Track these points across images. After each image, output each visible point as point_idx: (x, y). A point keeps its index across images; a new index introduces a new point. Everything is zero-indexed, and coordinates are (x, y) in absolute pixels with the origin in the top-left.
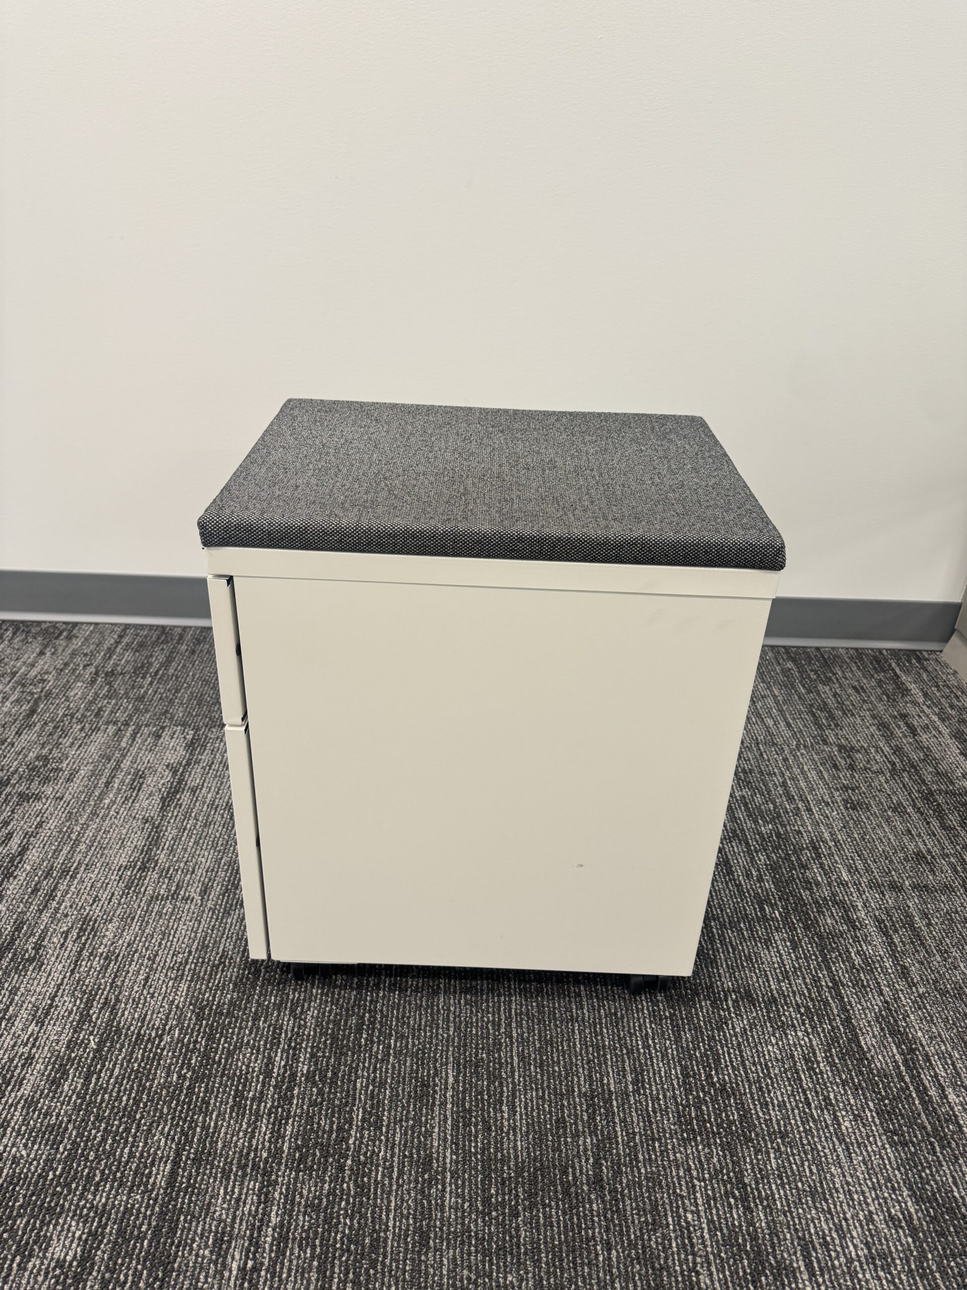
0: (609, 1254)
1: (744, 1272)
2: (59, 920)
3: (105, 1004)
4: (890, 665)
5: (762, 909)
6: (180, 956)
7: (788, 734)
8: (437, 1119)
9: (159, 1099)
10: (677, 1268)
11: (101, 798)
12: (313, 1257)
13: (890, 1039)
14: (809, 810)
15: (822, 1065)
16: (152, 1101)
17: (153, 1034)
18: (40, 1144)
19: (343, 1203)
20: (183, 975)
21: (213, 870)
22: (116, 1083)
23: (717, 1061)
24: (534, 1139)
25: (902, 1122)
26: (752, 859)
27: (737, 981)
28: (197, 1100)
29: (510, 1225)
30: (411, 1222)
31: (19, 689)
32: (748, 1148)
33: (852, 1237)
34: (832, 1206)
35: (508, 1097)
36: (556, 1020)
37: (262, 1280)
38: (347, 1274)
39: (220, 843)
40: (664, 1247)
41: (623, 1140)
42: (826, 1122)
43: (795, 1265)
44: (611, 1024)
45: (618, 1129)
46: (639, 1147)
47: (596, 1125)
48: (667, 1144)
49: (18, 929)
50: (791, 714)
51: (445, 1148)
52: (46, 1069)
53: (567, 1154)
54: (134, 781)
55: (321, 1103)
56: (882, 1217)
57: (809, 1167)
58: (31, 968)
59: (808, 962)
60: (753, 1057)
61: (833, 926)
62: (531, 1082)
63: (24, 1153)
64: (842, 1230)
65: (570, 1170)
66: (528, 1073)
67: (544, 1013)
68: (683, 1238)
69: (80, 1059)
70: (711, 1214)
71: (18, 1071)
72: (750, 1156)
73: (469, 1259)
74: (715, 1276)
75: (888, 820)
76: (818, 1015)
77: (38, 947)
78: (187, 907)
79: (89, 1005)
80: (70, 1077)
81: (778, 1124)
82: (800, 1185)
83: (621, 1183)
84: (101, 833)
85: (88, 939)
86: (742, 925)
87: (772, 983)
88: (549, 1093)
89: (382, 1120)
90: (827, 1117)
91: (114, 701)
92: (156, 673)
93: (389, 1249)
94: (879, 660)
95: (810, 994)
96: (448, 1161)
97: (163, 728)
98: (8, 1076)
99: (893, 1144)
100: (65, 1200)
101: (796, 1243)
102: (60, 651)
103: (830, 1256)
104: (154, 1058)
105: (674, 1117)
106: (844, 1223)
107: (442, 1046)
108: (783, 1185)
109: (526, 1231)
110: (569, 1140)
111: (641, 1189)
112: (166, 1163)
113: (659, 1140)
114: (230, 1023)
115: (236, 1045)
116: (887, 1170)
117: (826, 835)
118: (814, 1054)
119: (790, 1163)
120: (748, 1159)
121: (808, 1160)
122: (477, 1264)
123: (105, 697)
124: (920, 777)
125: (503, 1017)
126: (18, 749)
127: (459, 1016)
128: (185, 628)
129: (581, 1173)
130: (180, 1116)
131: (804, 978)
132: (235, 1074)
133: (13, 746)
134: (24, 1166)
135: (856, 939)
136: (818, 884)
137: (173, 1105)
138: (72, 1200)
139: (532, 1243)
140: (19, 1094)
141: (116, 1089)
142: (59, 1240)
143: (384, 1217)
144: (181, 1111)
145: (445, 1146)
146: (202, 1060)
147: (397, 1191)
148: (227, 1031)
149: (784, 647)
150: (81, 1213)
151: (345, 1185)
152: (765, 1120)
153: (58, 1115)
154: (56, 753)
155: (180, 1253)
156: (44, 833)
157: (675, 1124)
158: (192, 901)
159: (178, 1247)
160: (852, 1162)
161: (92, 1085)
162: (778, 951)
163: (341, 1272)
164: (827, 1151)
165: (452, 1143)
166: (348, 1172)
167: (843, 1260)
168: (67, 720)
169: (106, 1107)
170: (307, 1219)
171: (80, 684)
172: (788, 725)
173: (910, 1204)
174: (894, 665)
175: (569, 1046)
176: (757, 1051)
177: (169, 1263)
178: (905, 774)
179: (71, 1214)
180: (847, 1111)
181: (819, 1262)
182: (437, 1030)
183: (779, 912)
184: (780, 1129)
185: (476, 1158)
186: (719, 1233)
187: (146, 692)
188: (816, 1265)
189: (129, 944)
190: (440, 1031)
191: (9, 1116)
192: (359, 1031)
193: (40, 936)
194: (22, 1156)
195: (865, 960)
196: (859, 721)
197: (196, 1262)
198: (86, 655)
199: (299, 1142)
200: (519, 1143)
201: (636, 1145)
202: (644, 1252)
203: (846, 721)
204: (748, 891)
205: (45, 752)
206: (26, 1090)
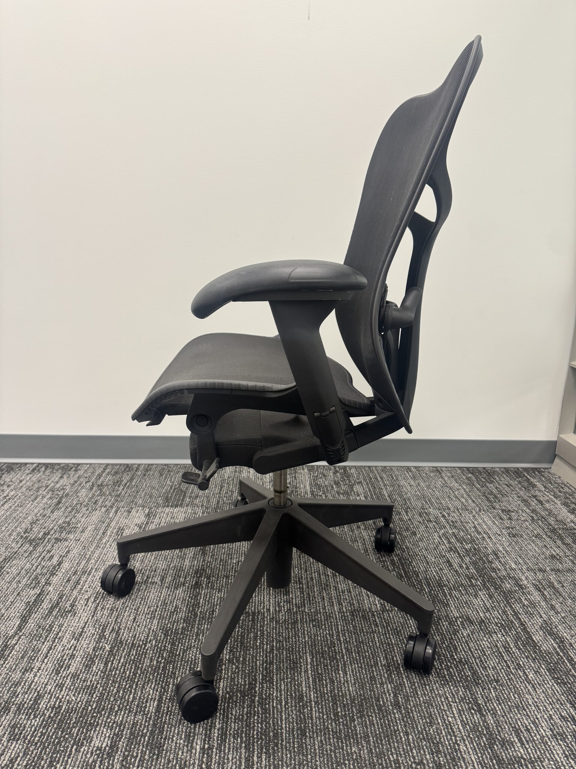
0: (408, 737)
1: (485, 744)
2: (83, 594)
3: (113, 630)
4: (524, 475)
5: (471, 581)
6: (152, 608)
7: (473, 505)
8: (304, 678)
9: (148, 672)
10: (447, 743)
11: (101, 539)
12: (242, 742)
13: (549, 637)
14: (490, 538)
15: (513, 649)
16: (144, 673)
17: (141, 643)
18: (82, 694)
19: (256, 717)
20: (155, 616)
21: (166, 570)
22: (122, 665)
23: (456, 649)
24: (359, 686)
25: (561, 673)
26: (462, 559)
27: (461, 613)
28: (169, 672)
29: (351, 725)
30: (295, 725)
31: (51, 492)
32: (478, 687)
33: (542, 726)
34: (529, 713)
35: (342, 667)
36: (364, 632)
37: (214, 754)
38: (262, 750)
39: (169, 558)
40: (438, 733)
41: (408, 686)
42: (519, 675)
43: (512, 740)
44: (395, 634)
45: (405, 680)
46: (418, 688)
47: (392, 679)
48: (433, 687)
49: (61, 598)
50: (474, 496)
51: (310, 691)
52: (82, 660)
53: (378, 693)
54: (118, 532)
55: (238, 672)
56: (557, 717)
57: (513, 695)
58: (69, 615)
59: (499, 604)
60: (475, 646)
61: (511, 588)
62: (354, 660)
63: (73, 698)
64: (536, 723)
65: (381, 700)
66: (351, 656)
67: (357, 629)
68: (448, 729)
69: (102, 654)
70: (462, 717)
71: (67, 661)
72: (480, 691)
73: (330, 741)
74: (468, 746)
75: (533, 541)
76: (508, 627)
77: (72, 606)
78: (153, 586)
79: (104, 631)
80: (96, 664)
81: (493, 676)
82: (509, 703)
83: (410, 705)
84: (102, 555)
85: (100, 601)
86: (460, 588)
87: (480, 614)
88: (365, 665)
89: (273, 679)
90: (519, 672)
91: (103, 497)
92: (126, 484)
93: (284, 737)
94: (517, 473)
95: (502, 618)
96: (312, 697)
97: (132, 508)
98: (61, 664)
99: (558, 684)
100: (99, 719)
101: (511, 730)
102: (72, 476)
103: (531, 735)
104: (142, 654)
105: (435, 674)
106: (536, 720)
107: (303, 645)
108: (500, 704)
109: (359, 728)
110: (378, 686)
111: (421, 708)
112: (154, 701)
113: (429, 685)
114: (183, 637)
115: (187, 647)
116: (557, 696)
117: (501, 549)
118: (509, 644)
119: (502, 694)
120: (479, 693)
121: (512, 692)
122: (334, 743)
123: (98, 495)
124: (548, 522)
125: (334, 632)
126: (53, 519)
127: (310, 632)
128: (139, 465)
129: (387, 701)
130: (160, 680)
131: (498, 611)
132: (188, 660)
133: (50, 517)
134: (74, 704)
135: (523, 593)
136: (499, 570)
137: (155, 675)
138: (103, 719)
139: (364, 733)
140: (68, 672)
141: (123, 669)
142: (97, 738)
143: (279, 723)
144: (160, 678)
145: (310, 690)
146: (169, 654)
147: (285, 711)
148: (182, 641)
149: (466, 468)
150: (109, 725)
151: (256, 709)
152: (486, 675)
153: (91, 681)
154: (74, 520)
155: (166, 742)
156: (70, 556)
157: (436, 678)
158: (156, 583)
159: (165, 739)
160: (536, 692)
161: (109, 667)
162: (482, 599)
163: (258, 748)
164: (522, 688)
165: (313, 688)
166: (257, 703)
167: (538, 736)
168: (78, 506)
169: (118, 676)
170: (236, 724)
171: (84, 490)
172: (473, 501)
173: (572, 710)
174: (526, 474)
175: (373, 644)
176: (477, 644)
177: (161, 747)
178: (540, 521)
179: (103, 726)
180: (531, 670)
181: (525, 738)
182: (299, 638)
183: (481, 583)
184: (494, 678)
185: (328, 695)
186: (468, 726)
187: (121, 493)
188: (523, 739)
189: (123, 604)
190: (301, 639)
191: (63, 682)
192: (255, 639)
193: (73, 601)
194: (72, 700)
195: (530, 602)
196: (511, 499)
197: (176, 746)
198: (86, 477)
199: (228, 690)
200: (351, 688)
201: (416, 688)
202: (427, 735)
203: (504, 499)
204: (462, 574)
205: (67, 520)
206: (72, 669)
